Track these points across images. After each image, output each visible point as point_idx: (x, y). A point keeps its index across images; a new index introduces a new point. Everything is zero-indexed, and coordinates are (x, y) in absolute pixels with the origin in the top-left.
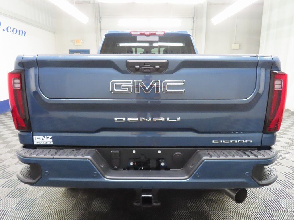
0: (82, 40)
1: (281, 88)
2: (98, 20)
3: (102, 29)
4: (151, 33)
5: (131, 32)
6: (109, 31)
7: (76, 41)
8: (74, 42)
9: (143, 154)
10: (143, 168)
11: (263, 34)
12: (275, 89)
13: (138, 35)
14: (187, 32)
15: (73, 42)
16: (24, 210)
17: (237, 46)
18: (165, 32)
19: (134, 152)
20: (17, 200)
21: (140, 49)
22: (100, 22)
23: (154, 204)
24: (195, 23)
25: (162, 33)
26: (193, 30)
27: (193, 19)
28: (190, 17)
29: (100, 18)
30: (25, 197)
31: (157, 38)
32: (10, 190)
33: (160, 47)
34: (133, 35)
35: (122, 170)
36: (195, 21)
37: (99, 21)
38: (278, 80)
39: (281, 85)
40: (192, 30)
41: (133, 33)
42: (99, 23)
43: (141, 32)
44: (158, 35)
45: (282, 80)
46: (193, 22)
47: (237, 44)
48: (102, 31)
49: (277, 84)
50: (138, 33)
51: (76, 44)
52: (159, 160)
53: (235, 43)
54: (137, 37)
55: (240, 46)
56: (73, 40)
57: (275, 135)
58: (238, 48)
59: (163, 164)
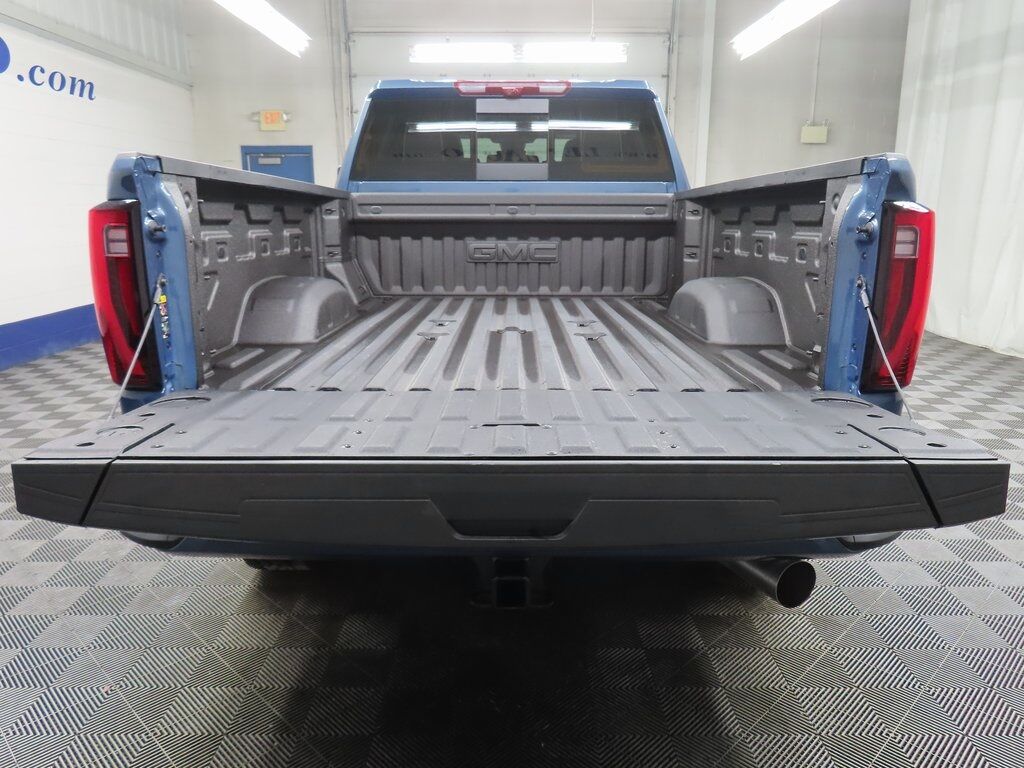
0: (287, 114)
1: (914, 254)
2: (339, 42)
3: (355, 76)
4: (521, 86)
5: (456, 84)
6: (384, 82)
7: (267, 118)
8: (259, 122)
11: (909, 91)
12: (896, 257)
13: (482, 95)
14: (642, 83)
15: (256, 118)
16: (127, 648)
17: (818, 134)
18: (568, 84)
20: (102, 622)
21: (488, 141)
22: (348, 50)
24: (675, 52)
25: (562, 88)
26: (668, 76)
27: (670, 39)
28: (659, 34)
29: (349, 35)
30: (127, 611)
31: (542, 106)
32: (79, 592)
33: (553, 135)
34: (464, 94)
36: (676, 47)
37: (343, 46)
38: (905, 229)
39: (914, 243)
40: (663, 76)
41: (463, 88)
42: (344, 55)
43: (490, 85)
44: (546, 94)
45: (917, 228)
46: (670, 51)
47: (821, 125)
48: (353, 79)
49: (901, 243)
50: (482, 88)
51: (264, 127)
53: (814, 124)
54: (479, 102)
55: (829, 132)
56: (254, 114)
57: (897, 399)
58: (823, 139)
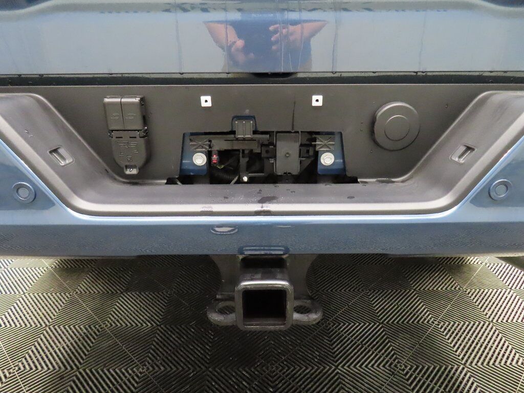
9: (247, 112)
10: (245, 179)
19: (206, 101)
23: (296, 316)
35: (160, 184)
52: (315, 140)
59: (327, 159)
